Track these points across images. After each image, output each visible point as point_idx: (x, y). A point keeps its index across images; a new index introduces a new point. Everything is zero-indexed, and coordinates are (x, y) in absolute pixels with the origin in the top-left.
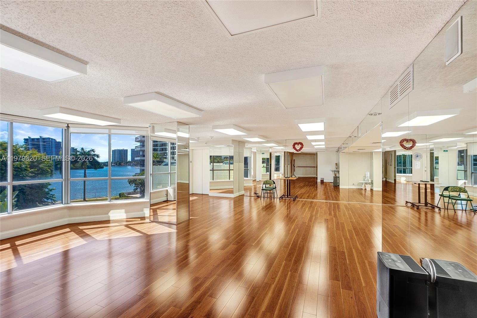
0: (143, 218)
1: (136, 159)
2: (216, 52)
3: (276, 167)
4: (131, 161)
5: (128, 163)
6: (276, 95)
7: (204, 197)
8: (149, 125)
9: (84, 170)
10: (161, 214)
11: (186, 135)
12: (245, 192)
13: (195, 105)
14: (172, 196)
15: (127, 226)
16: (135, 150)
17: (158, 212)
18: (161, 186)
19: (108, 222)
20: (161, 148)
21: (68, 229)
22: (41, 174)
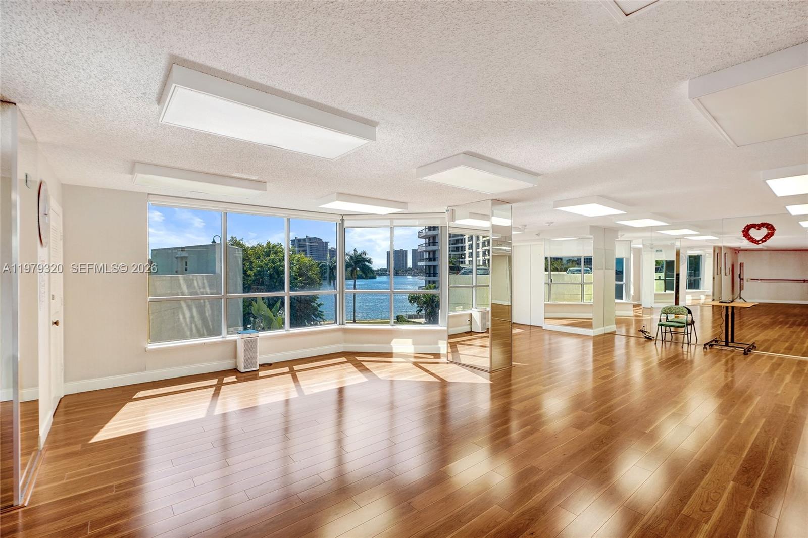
0: (437, 356)
1: (419, 264)
2: (583, 58)
3: (690, 280)
4: (411, 267)
5: (407, 271)
6: (715, 119)
7: (533, 330)
8: (446, 208)
9: (353, 280)
10: (464, 351)
11: (505, 222)
12: (617, 328)
13: (527, 167)
14: (479, 324)
15: (415, 364)
16: (419, 251)
17: (458, 348)
18: (462, 307)
19: (390, 355)
20: (454, 247)
21: (344, 358)
22: (309, 284)
